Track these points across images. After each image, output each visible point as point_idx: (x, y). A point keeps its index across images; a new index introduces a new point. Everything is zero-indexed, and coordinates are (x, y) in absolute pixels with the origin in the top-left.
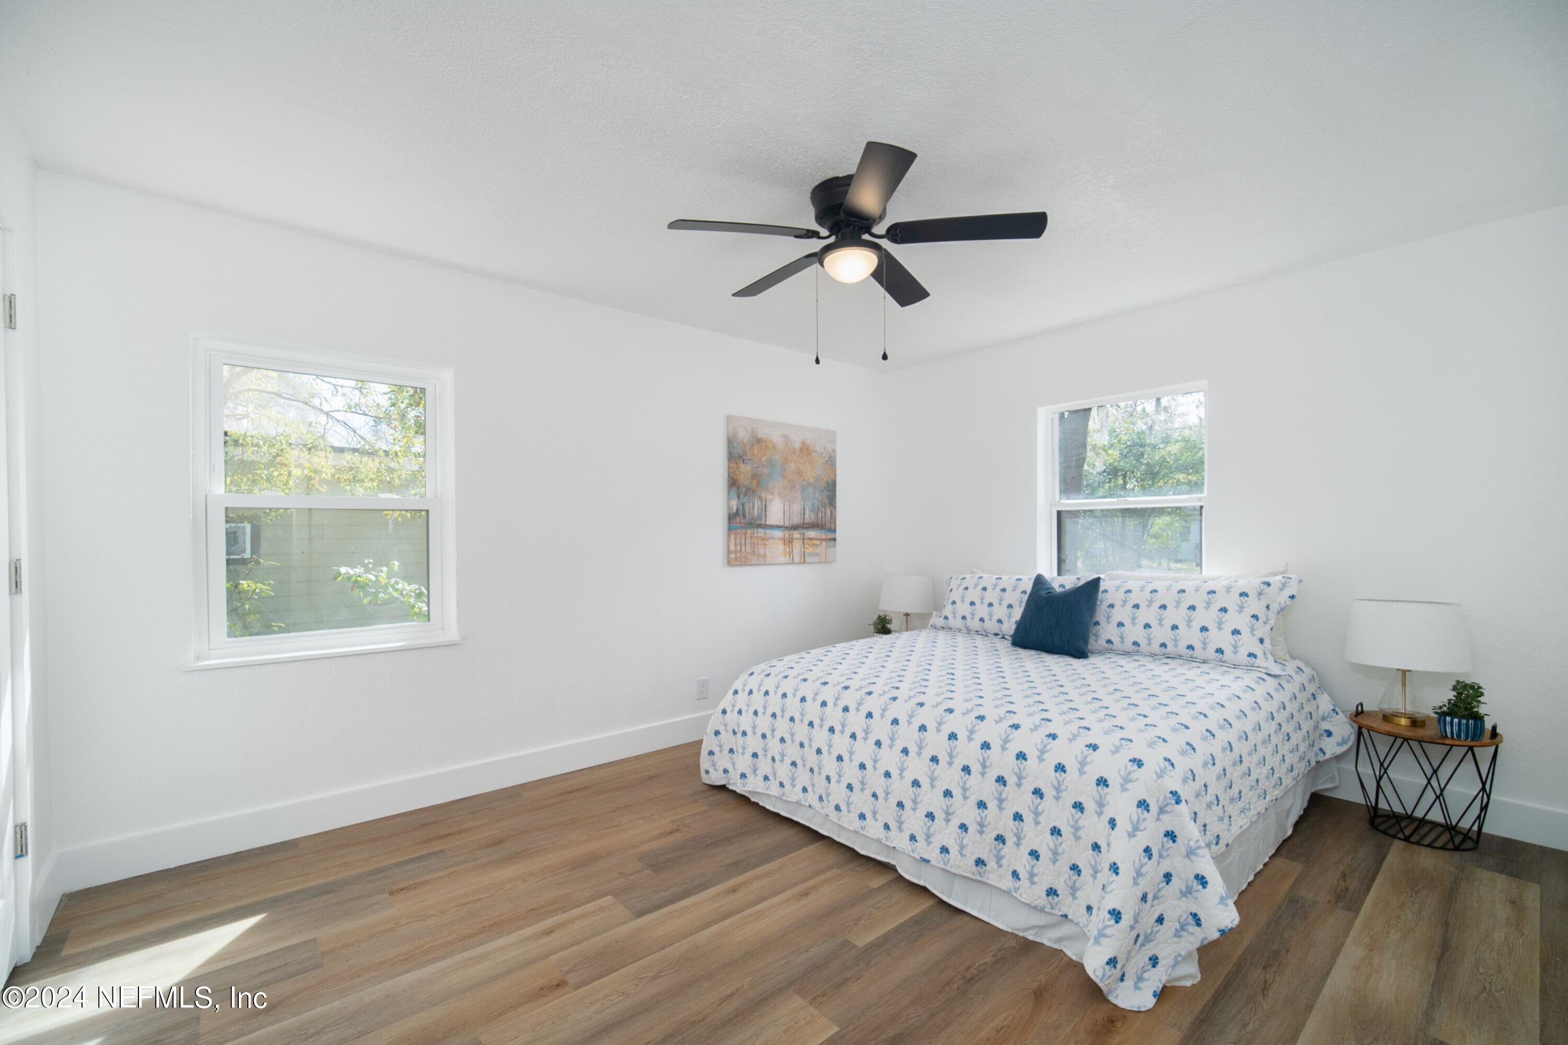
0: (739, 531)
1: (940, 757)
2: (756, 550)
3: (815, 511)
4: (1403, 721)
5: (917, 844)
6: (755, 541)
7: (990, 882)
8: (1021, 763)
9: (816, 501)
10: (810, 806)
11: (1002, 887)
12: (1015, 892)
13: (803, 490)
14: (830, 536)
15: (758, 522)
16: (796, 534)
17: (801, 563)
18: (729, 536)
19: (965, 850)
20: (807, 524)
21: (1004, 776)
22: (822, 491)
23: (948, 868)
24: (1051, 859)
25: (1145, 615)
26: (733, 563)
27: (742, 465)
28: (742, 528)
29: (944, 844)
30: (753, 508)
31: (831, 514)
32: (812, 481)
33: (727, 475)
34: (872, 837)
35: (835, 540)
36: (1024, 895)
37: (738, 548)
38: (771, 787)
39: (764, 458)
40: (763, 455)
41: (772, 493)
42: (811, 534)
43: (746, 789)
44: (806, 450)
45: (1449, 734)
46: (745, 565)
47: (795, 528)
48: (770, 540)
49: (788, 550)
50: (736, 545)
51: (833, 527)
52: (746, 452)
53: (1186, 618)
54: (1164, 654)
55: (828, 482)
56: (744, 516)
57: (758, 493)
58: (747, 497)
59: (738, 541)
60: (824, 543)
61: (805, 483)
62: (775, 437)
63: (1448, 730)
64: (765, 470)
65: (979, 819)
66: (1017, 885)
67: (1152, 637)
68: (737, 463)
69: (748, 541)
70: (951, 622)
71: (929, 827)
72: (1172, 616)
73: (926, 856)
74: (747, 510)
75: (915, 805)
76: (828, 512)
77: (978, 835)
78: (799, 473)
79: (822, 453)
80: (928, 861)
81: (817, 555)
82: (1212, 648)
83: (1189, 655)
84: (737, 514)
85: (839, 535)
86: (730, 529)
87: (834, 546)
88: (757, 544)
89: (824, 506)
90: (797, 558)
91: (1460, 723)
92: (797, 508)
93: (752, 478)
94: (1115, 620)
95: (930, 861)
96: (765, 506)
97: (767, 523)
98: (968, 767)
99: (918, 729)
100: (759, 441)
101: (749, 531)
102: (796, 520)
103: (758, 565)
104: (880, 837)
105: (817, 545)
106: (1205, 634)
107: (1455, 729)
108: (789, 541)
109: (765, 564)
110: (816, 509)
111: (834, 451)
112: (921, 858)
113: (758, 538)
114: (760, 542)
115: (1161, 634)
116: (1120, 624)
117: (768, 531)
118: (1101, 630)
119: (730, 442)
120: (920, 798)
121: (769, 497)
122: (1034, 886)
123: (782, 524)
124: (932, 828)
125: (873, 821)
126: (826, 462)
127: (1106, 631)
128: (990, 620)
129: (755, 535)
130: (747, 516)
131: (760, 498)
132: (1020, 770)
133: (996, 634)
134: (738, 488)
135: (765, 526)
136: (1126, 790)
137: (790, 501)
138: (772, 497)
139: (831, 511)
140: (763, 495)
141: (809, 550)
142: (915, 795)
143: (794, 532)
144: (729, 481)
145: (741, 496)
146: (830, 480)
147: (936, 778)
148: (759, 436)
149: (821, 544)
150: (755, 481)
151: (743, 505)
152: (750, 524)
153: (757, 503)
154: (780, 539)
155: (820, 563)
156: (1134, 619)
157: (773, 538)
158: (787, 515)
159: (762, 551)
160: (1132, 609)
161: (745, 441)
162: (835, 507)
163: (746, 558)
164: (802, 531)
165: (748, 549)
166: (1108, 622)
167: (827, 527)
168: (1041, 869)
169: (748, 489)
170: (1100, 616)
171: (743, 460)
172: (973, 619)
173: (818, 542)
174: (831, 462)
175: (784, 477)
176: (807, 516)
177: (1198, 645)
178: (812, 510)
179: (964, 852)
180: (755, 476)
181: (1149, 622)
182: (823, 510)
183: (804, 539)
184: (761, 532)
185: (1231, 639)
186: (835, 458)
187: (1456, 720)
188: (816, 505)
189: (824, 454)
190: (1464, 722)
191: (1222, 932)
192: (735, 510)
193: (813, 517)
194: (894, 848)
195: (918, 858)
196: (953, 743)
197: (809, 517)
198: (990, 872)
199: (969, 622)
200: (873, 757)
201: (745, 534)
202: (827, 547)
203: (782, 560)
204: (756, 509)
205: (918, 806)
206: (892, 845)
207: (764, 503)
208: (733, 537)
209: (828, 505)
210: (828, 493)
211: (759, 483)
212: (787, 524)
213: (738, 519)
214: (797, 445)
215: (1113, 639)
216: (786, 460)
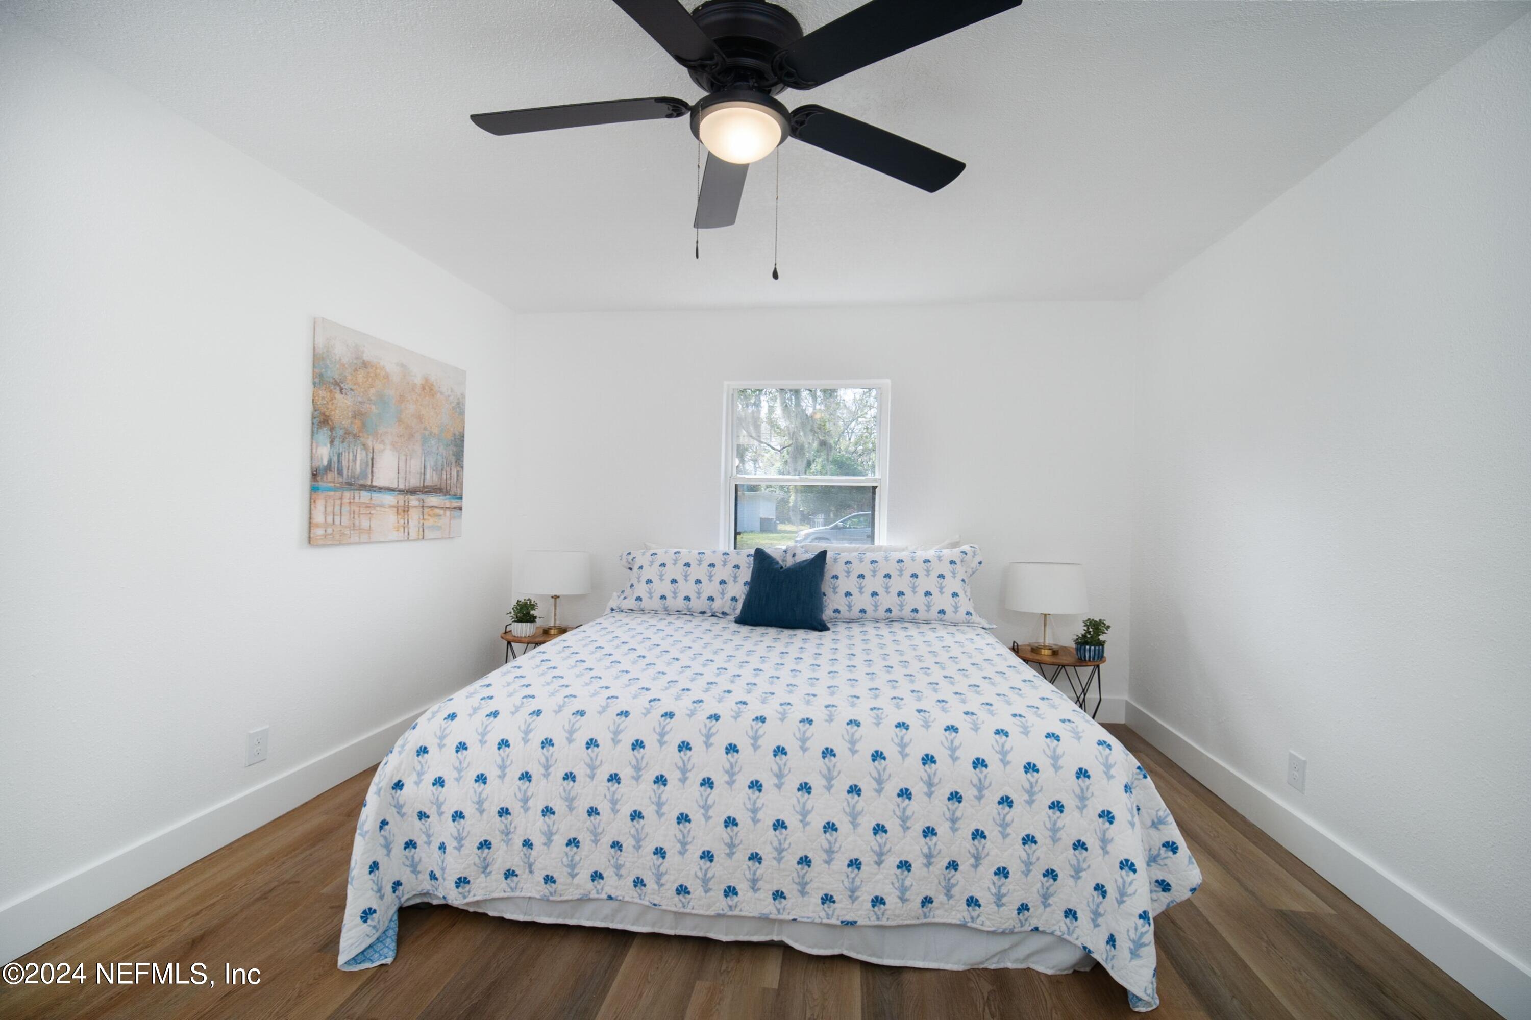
0: (332, 493)
1: (861, 785)
2: (357, 523)
3: (439, 470)
4: (1047, 652)
5: (836, 905)
6: (357, 509)
7: (937, 920)
8: (981, 772)
9: (439, 457)
10: (610, 898)
11: (954, 921)
12: (973, 922)
13: (425, 441)
14: (455, 503)
15: (361, 482)
16: (414, 501)
17: (418, 539)
18: (312, 501)
19: (908, 893)
20: (427, 487)
21: (959, 791)
22: (447, 445)
23: (884, 922)
24: (1023, 872)
25: (871, 584)
26: (321, 543)
27: (338, 396)
28: (335, 489)
29: (877, 894)
30: (355, 460)
31: (458, 475)
32: (436, 431)
33: (309, 408)
34: (751, 915)
35: (461, 509)
36: (988, 923)
37: (330, 519)
38: (521, 885)
39: (372, 391)
40: (372, 386)
41: (382, 442)
42: (433, 500)
43: (470, 899)
44: (428, 388)
45: (1087, 658)
46: (340, 544)
47: (412, 492)
48: (378, 509)
49: (402, 522)
50: (325, 513)
51: (459, 492)
52: (345, 377)
53: (911, 585)
54: (890, 618)
55: (455, 434)
56: (340, 473)
57: (362, 439)
58: (345, 444)
59: (329, 509)
60: (448, 513)
61: (427, 433)
62: (389, 364)
63: (1087, 655)
64: (373, 407)
65: (926, 850)
66: (975, 914)
67: (879, 604)
68: (331, 392)
69: (346, 509)
70: (646, 603)
71: (854, 879)
72: (897, 584)
73: (848, 918)
74: (345, 464)
75: (829, 856)
76: (454, 473)
77: (925, 869)
78: (420, 418)
79: (449, 396)
80: (853, 923)
81: (440, 528)
82: (935, 610)
83: (915, 618)
84: (329, 468)
85: (465, 503)
86: (314, 490)
87: (460, 516)
88: (359, 514)
89: (449, 464)
90: (413, 534)
91: (1095, 649)
92: (415, 465)
93: (354, 417)
94: (842, 591)
95: (856, 922)
96: (372, 459)
97: (374, 484)
98: (907, 790)
99: (820, 755)
100: (365, 365)
101: (347, 494)
102: (414, 482)
103: (359, 543)
104: (766, 911)
105: (440, 516)
106: (929, 598)
107: (1092, 653)
108: (404, 510)
109: (370, 543)
110: (440, 468)
111: (463, 396)
112: (842, 922)
113: (360, 505)
114: (363, 511)
115: (888, 600)
116: (848, 594)
117: (375, 495)
118: (828, 601)
119: (319, 360)
120: (837, 845)
121: (378, 447)
122: (1002, 909)
123: (396, 486)
124: (857, 879)
125: (750, 893)
126: (453, 408)
127: (833, 601)
128: (699, 598)
129: (357, 500)
130: (345, 472)
131: (365, 446)
132: (980, 780)
133: (703, 613)
134: (332, 429)
135: (371, 488)
136: (1112, 777)
137: (406, 455)
138: (381, 446)
139: (458, 472)
140: (370, 443)
141: (430, 522)
142: (830, 843)
143: (411, 497)
144: (313, 417)
145: (337, 442)
146: (457, 433)
147: (860, 813)
148: (365, 358)
149: (445, 515)
150: (358, 423)
151: (339, 455)
152: (349, 484)
153: (361, 455)
154: (391, 506)
155: (442, 538)
156: (861, 588)
157: (382, 506)
158: (402, 474)
159: (365, 523)
160: (858, 579)
161: (345, 360)
162: (462, 467)
163: (342, 534)
164: (422, 496)
165: (345, 520)
166: (835, 593)
167: (452, 493)
168: (1011, 887)
169: (347, 433)
170: (826, 587)
171: (341, 389)
172: (675, 598)
173: (441, 512)
174: (459, 409)
175: (400, 421)
176: (428, 476)
177: (922, 609)
178: (435, 469)
179: (908, 895)
180: (358, 415)
181: (875, 590)
182: (448, 470)
183: (423, 507)
184: (365, 496)
185: (952, 600)
186: (464, 405)
187: (1093, 648)
188: (440, 463)
189: (452, 398)
190: (1097, 648)
191: (1193, 890)
192: (325, 463)
193: (435, 478)
194: (795, 920)
195: (839, 923)
196: (880, 764)
197: (431, 479)
198: (937, 908)
199: (670, 602)
200: (749, 806)
201: (341, 498)
202: (452, 518)
203: (394, 535)
204: (358, 462)
205: (835, 855)
206: (791, 918)
207: (370, 455)
208: (320, 505)
209: (453, 465)
210: (455, 449)
211: (364, 425)
212: (402, 487)
213: (330, 476)
214: (418, 381)
215: (841, 608)
216: (402, 399)
